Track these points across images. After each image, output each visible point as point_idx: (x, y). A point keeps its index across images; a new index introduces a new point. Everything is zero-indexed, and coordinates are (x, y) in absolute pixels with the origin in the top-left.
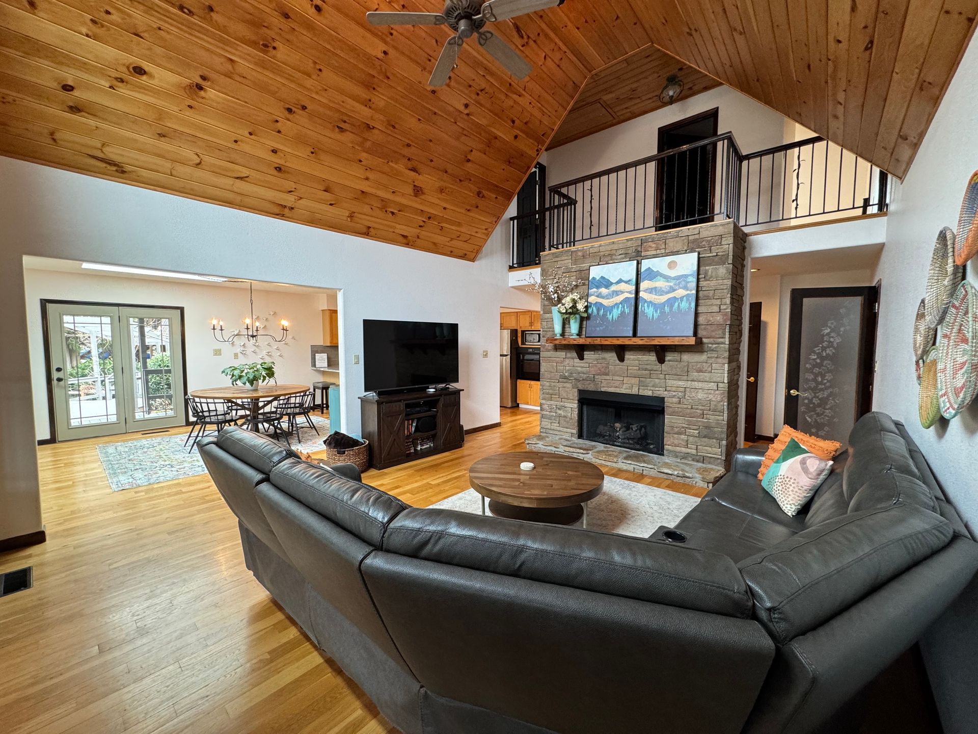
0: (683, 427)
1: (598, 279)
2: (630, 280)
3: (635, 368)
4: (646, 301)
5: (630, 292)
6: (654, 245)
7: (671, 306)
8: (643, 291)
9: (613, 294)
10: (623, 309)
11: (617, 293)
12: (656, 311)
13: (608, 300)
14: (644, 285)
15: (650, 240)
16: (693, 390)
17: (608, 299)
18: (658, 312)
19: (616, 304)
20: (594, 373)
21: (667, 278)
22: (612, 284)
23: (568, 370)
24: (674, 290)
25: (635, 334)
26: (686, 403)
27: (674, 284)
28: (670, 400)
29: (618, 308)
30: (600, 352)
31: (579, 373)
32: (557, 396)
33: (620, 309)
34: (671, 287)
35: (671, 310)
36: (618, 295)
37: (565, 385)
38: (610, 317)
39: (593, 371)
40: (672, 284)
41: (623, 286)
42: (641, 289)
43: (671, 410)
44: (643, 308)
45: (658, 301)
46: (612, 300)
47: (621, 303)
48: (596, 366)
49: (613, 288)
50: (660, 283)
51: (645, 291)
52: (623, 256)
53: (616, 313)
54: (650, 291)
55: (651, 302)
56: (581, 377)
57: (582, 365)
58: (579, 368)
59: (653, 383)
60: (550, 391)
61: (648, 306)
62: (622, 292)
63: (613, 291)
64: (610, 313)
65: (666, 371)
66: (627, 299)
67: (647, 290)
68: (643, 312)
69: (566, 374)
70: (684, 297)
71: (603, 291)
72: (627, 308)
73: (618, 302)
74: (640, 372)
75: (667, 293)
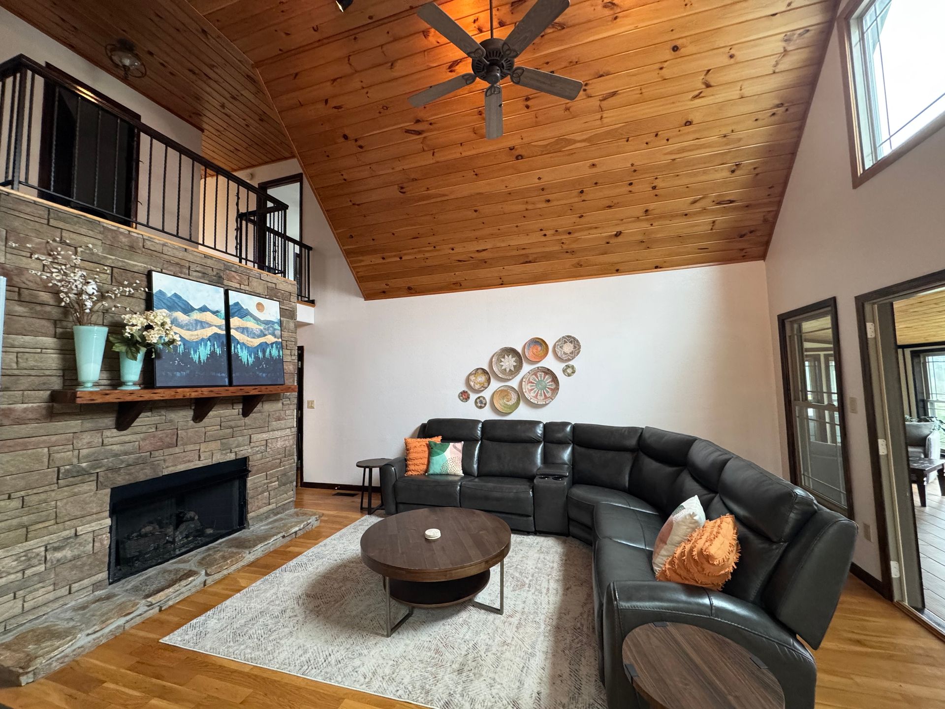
0: (265, 484)
1: (169, 295)
2: (217, 312)
3: (215, 428)
4: (238, 343)
5: (219, 327)
6: (237, 277)
7: (264, 352)
8: (234, 329)
9: (196, 324)
10: (212, 349)
11: (203, 324)
12: (250, 356)
13: (190, 333)
14: (235, 321)
15: (233, 269)
16: (273, 440)
17: (189, 330)
18: (253, 357)
19: (203, 340)
20: (150, 448)
21: (256, 319)
22: (192, 309)
23: (87, 456)
24: (265, 335)
25: (231, 384)
26: (268, 456)
27: (265, 329)
28: (255, 458)
29: (206, 345)
30: (163, 412)
31: (116, 455)
32: (53, 522)
33: (208, 348)
34: (261, 331)
35: (264, 356)
36: (203, 328)
37: (76, 490)
38: (195, 357)
39: (147, 445)
40: (262, 328)
41: (208, 317)
42: (232, 326)
43: (255, 468)
44: (236, 351)
45: (251, 344)
46: (195, 333)
47: (209, 339)
48: (154, 437)
49: (196, 316)
50: (250, 324)
51: (237, 329)
52: (200, 274)
53: (203, 353)
54: (244, 330)
55: (243, 344)
56: (122, 462)
57: (127, 439)
58: (114, 447)
59: (236, 442)
60: (25, 519)
61: (241, 348)
62: (210, 325)
63: (197, 321)
64: (195, 352)
65: (250, 425)
66: (216, 336)
67: (238, 328)
68: (237, 355)
69: (84, 465)
70: (273, 343)
71: (179, 315)
72: (218, 347)
73: (206, 338)
74: (221, 433)
75: (259, 336)
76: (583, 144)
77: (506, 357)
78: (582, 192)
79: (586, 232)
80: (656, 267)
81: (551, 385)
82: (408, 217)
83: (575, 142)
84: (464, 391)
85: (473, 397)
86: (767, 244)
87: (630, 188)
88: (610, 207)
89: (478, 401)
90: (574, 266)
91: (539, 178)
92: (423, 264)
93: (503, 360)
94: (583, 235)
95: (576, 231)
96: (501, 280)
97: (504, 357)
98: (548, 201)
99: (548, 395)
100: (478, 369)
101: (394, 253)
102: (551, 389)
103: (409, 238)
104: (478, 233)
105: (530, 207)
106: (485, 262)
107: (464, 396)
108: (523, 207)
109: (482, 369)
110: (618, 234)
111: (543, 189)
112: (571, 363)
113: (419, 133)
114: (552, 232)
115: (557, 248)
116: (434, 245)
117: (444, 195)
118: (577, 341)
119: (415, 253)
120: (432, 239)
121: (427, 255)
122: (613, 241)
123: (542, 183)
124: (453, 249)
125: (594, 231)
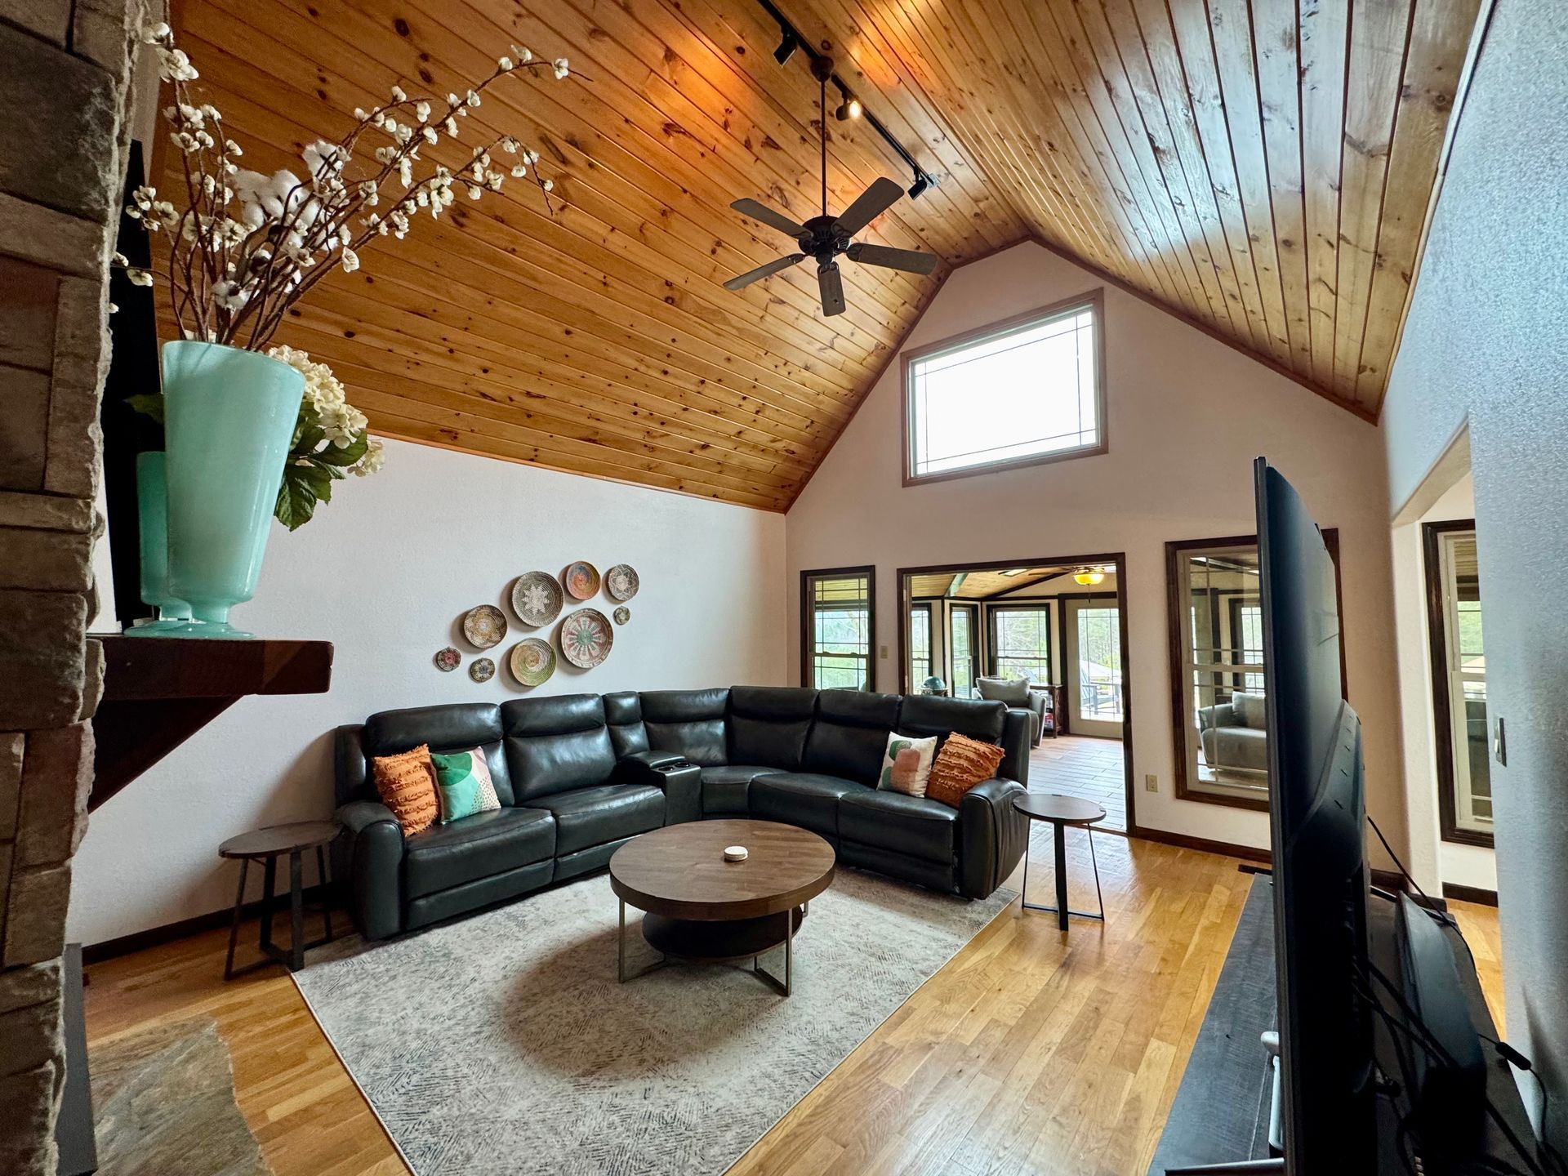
76: (734, 332)
77: (533, 587)
78: (703, 382)
79: (679, 431)
80: (714, 496)
81: (599, 638)
82: (435, 269)
83: (730, 324)
84: (449, 650)
85: (467, 660)
86: (792, 500)
87: (742, 402)
88: (716, 413)
89: (477, 667)
90: (642, 467)
91: (674, 340)
92: (400, 369)
93: (527, 593)
94: (676, 434)
95: (672, 424)
96: (534, 453)
97: (529, 589)
98: (666, 373)
99: (594, 653)
100: (482, 607)
101: (339, 317)
102: (599, 644)
103: (404, 306)
104: (547, 367)
105: (642, 368)
106: (529, 416)
107: (445, 660)
108: (635, 364)
109: (492, 607)
110: (705, 447)
111: (669, 356)
112: (624, 605)
113: (564, 161)
114: (645, 412)
115: (638, 436)
116: (453, 346)
117: (535, 279)
118: (635, 575)
119: (397, 342)
120: (456, 336)
121: (424, 357)
122: (699, 453)
123: (672, 348)
124: (485, 371)
125: (689, 433)
